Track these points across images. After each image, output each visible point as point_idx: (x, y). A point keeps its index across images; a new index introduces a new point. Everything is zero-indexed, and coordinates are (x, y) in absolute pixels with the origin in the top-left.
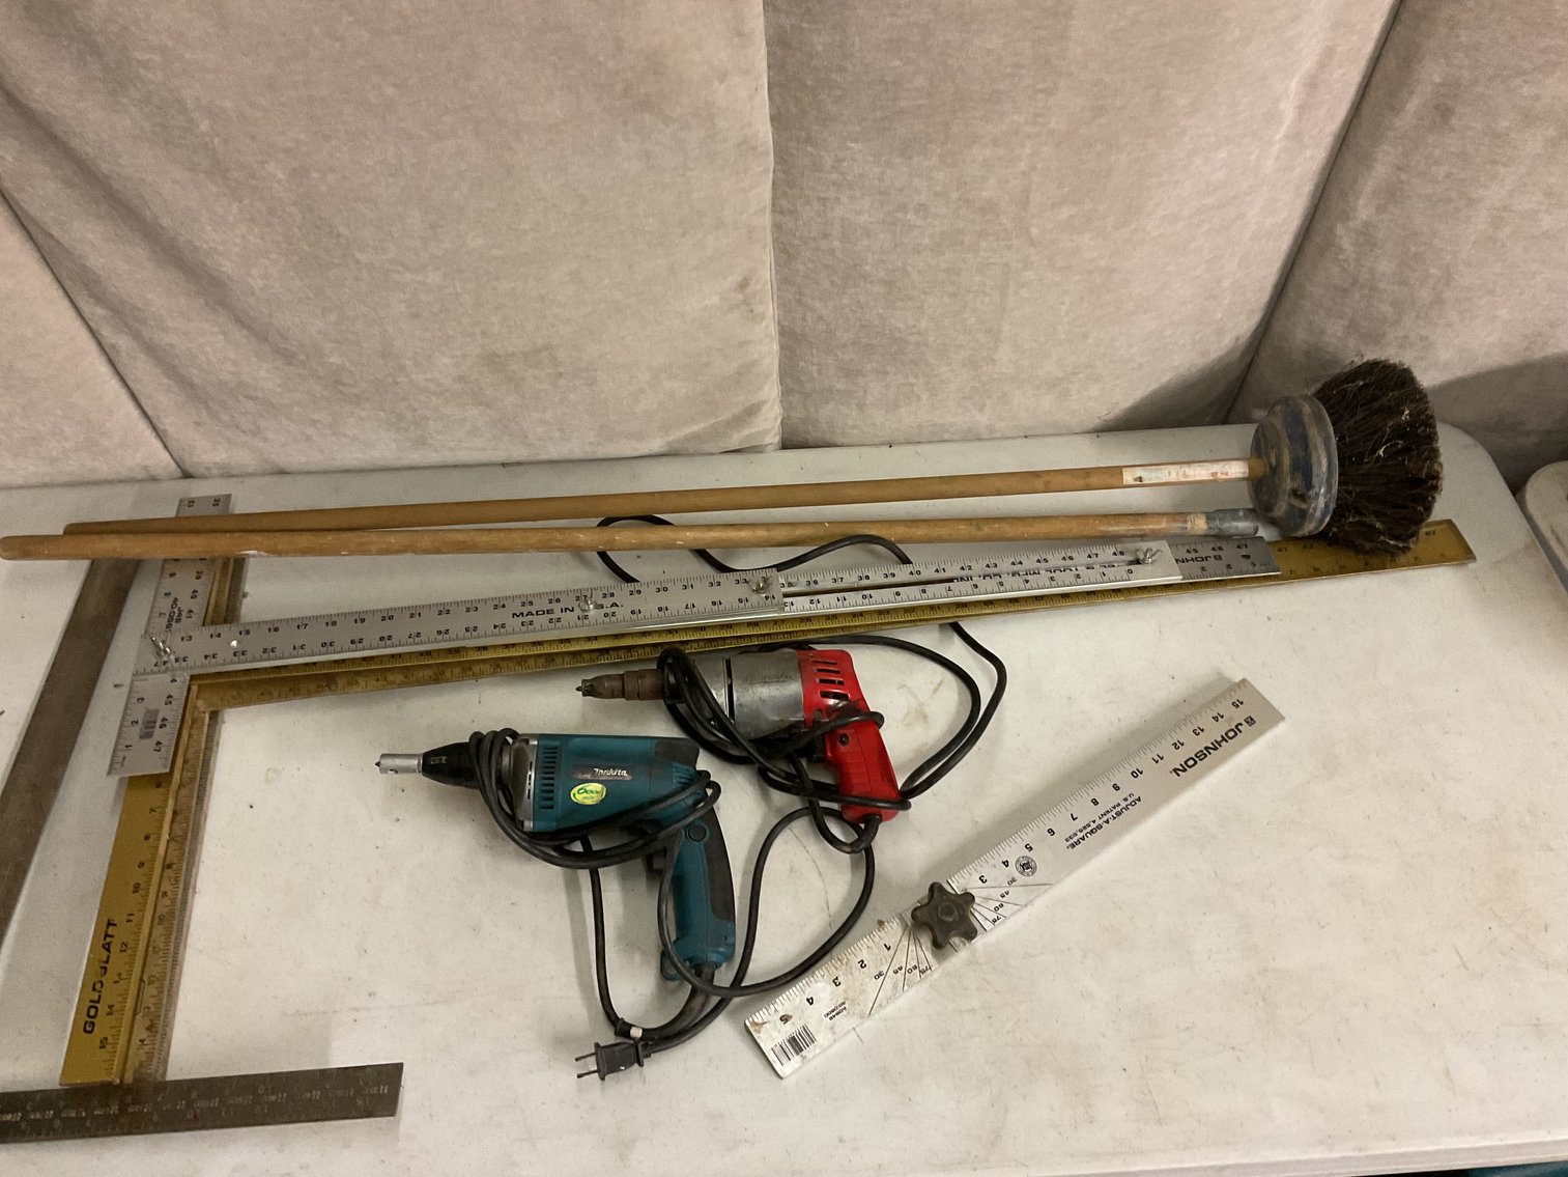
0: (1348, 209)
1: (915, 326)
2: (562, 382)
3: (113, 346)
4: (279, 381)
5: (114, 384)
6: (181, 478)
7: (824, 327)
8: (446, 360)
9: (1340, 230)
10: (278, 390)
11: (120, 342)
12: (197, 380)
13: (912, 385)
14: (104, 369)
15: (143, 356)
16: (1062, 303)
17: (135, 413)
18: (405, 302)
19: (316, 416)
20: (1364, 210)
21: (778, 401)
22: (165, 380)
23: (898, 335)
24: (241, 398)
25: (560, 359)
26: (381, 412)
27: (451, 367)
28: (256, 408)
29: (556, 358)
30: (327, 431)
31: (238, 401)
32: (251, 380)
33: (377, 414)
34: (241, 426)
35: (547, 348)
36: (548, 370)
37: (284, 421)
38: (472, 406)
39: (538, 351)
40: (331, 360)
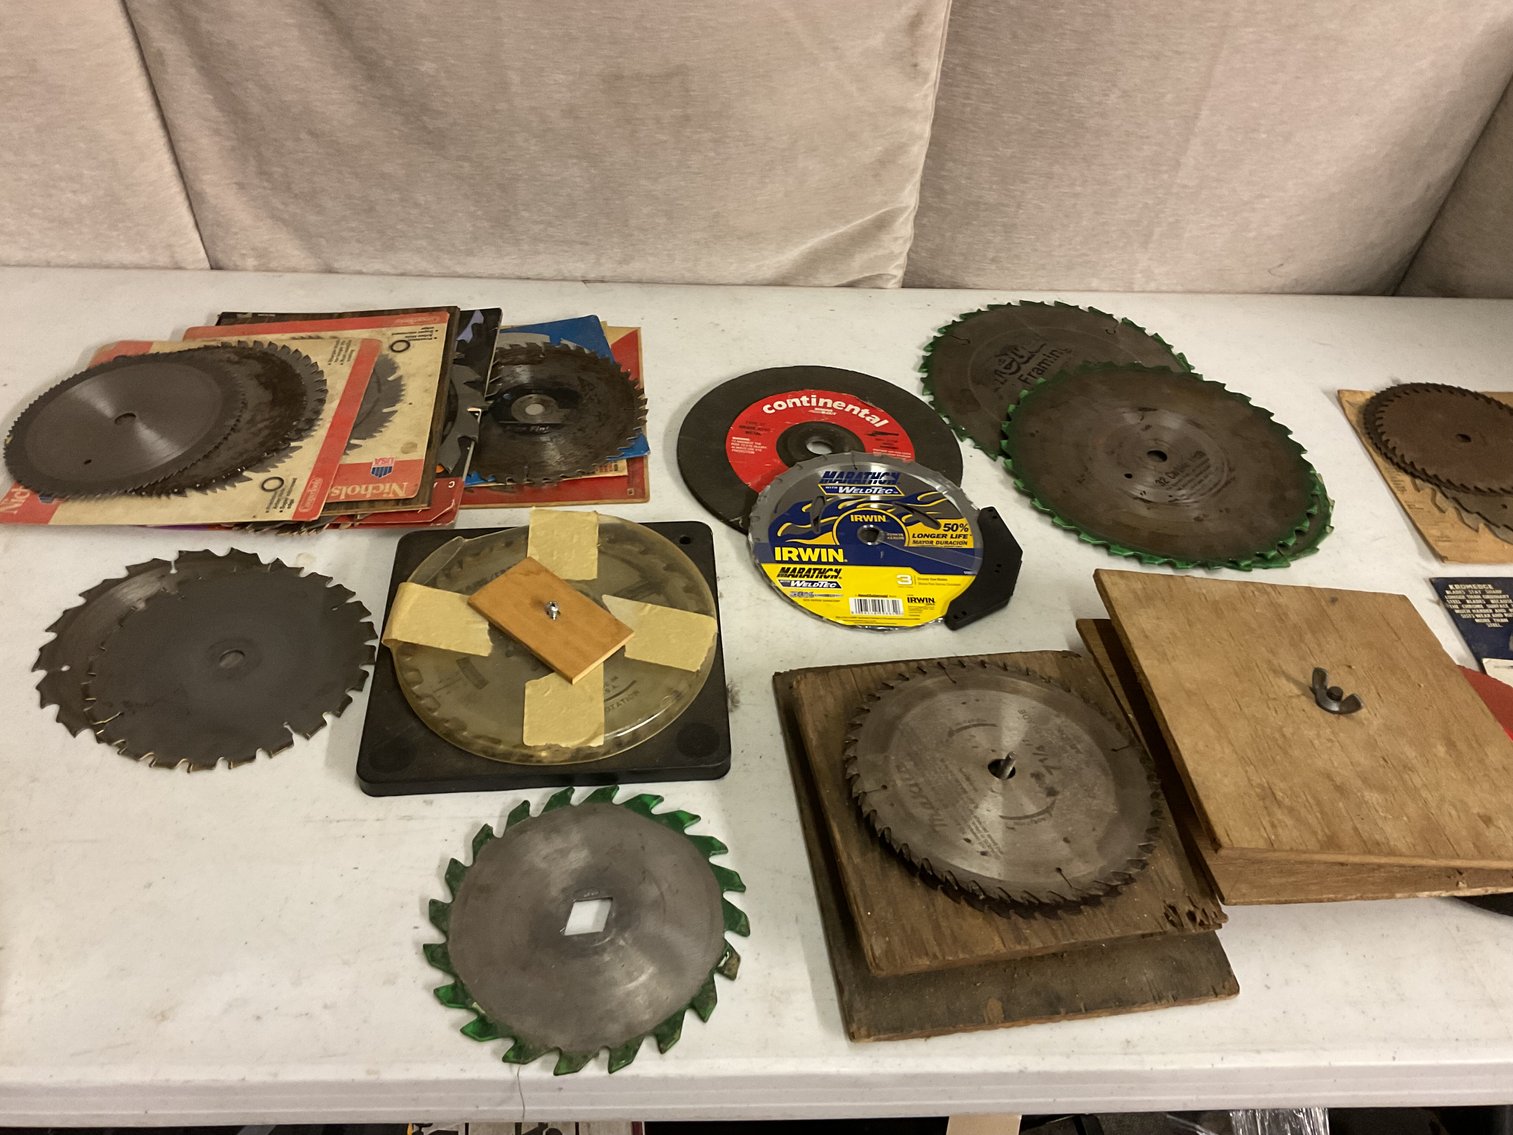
1: (1100, 103)
2: (687, 131)
3: (160, 54)
4: (352, 109)
5: (150, 118)
6: (207, 270)
7: (988, 107)
8: (560, 77)
10: (350, 122)
11: (169, 46)
12: (255, 108)
13: (1076, 195)
14: (142, 95)
15: (193, 71)
16: (1275, 83)
17: (169, 168)
19: (388, 168)
21: (912, 218)
22: (214, 112)
23: (1077, 116)
24: (303, 135)
25: (692, 93)
26: (466, 164)
27: (564, 89)
28: (317, 153)
29: (687, 91)
30: (395, 196)
31: (298, 140)
32: (319, 104)
33: (461, 167)
34: (293, 186)
35: (681, 71)
36: (675, 110)
37: (347, 176)
38: (575, 161)
39: (669, 75)
40: (423, 69)
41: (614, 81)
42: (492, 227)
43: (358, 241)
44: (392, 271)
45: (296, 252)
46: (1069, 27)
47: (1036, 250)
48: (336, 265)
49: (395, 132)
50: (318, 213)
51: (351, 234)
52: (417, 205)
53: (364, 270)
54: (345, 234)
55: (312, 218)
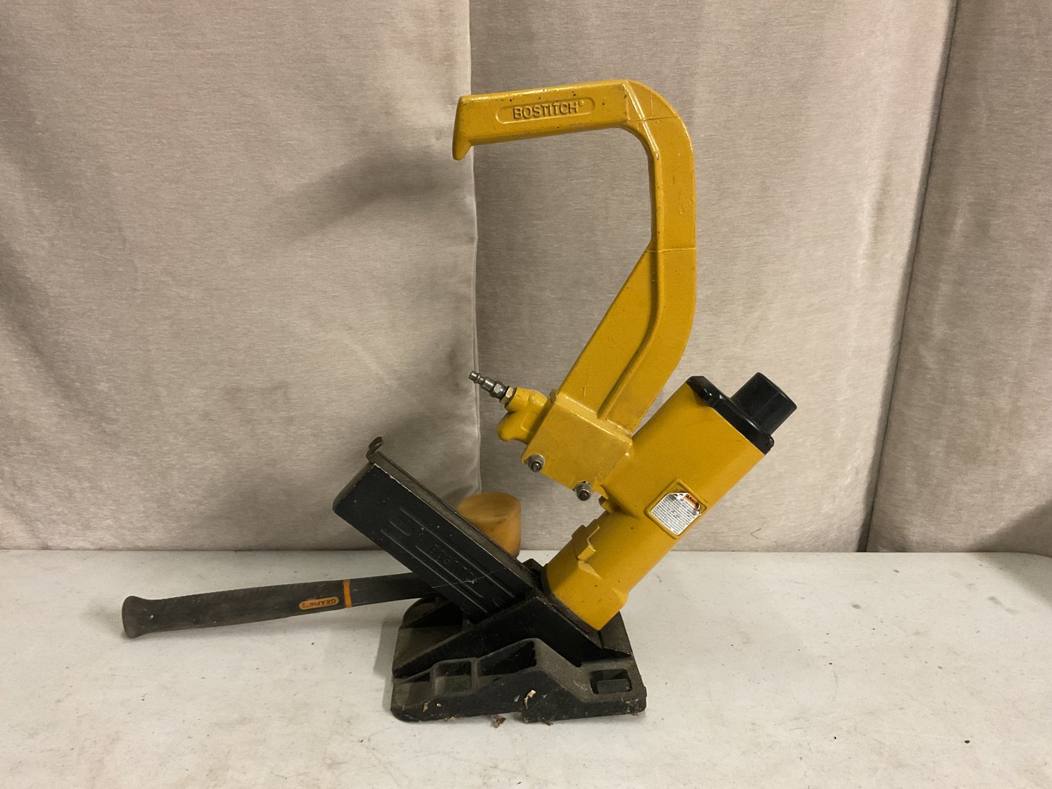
0: (925, 330)
2: (293, 429)
4: (55, 420)
8: (195, 391)
9: (924, 352)
10: (54, 429)
18: (168, 318)
19: (80, 463)
20: (939, 330)
24: (22, 441)
25: (292, 401)
26: (135, 458)
27: (199, 399)
28: (32, 454)
29: (290, 399)
30: (86, 484)
31: (19, 444)
32: (32, 417)
33: (131, 460)
34: (18, 480)
35: (282, 386)
36: (282, 413)
37: (53, 470)
38: (213, 453)
39: (276, 388)
40: (100, 388)
41: (234, 394)
42: (159, 507)
43: (64, 523)
44: (92, 547)
45: (21, 534)
46: (557, 356)
47: (571, 518)
48: (50, 544)
49: (85, 436)
50: (34, 501)
51: (59, 517)
52: (102, 491)
53: (70, 547)
54: (54, 517)
55: (31, 505)
